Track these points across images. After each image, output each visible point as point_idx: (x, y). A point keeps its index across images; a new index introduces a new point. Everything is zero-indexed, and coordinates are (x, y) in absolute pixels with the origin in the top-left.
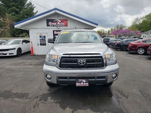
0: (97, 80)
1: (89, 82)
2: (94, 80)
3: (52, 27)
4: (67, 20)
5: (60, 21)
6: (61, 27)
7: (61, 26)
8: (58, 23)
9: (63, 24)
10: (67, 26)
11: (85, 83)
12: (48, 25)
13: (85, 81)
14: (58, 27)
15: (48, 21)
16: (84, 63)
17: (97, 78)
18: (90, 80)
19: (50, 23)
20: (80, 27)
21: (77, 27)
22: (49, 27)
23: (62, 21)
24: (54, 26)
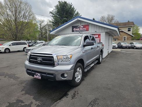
0: (47, 75)
1: (42, 76)
2: (45, 75)
3: (76, 32)
4: (88, 25)
5: (82, 27)
6: (83, 32)
8: (81, 29)
9: (85, 29)
10: (88, 31)
11: (40, 76)
12: (73, 31)
13: (39, 75)
14: (81, 32)
15: (73, 27)
16: (40, 61)
17: (47, 74)
18: (43, 74)
19: (74, 29)
20: (100, 31)
21: (98, 31)
22: (73, 32)
23: (84, 27)
24: (77, 31)
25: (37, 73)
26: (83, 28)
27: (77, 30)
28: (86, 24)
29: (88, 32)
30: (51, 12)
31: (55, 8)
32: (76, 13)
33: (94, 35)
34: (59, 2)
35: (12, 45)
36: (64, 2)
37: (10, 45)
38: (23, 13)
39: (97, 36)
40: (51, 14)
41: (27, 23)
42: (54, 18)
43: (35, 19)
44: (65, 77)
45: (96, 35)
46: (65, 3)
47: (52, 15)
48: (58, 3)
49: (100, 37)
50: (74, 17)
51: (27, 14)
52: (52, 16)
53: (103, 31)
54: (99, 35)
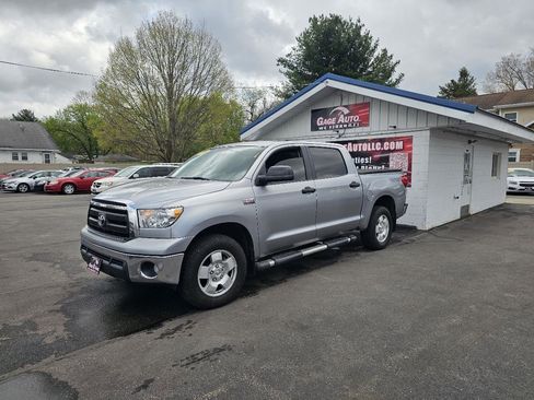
2: (108, 263)
3: (323, 133)
4: (367, 105)
5: (346, 111)
6: (348, 131)
7: (348, 127)
8: (342, 119)
9: (356, 118)
10: (367, 125)
11: (98, 265)
12: (315, 128)
13: (97, 263)
14: (341, 132)
15: (316, 114)
16: (103, 222)
19: (320, 121)
20: (412, 125)
21: (405, 126)
22: (316, 133)
23: (354, 110)
24: (328, 129)
25: (94, 258)
26: (348, 115)
27: (327, 122)
28: (360, 101)
29: (366, 129)
30: (281, 61)
31: (296, 44)
32: (376, 54)
33: (390, 140)
34: (314, 20)
35: (137, 175)
36: (329, 17)
37: (132, 177)
38: (193, 71)
39: (399, 145)
40: (281, 67)
41: (205, 103)
42: (292, 81)
43: (231, 89)
44: (153, 274)
45: (395, 140)
46: (336, 20)
47: (286, 69)
48: (308, 26)
49: (411, 149)
50: (370, 69)
51: (204, 73)
52: (287, 74)
53: (422, 125)
54: (407, 141)
